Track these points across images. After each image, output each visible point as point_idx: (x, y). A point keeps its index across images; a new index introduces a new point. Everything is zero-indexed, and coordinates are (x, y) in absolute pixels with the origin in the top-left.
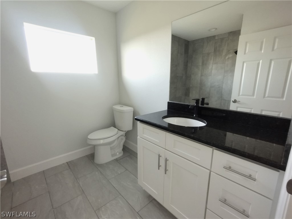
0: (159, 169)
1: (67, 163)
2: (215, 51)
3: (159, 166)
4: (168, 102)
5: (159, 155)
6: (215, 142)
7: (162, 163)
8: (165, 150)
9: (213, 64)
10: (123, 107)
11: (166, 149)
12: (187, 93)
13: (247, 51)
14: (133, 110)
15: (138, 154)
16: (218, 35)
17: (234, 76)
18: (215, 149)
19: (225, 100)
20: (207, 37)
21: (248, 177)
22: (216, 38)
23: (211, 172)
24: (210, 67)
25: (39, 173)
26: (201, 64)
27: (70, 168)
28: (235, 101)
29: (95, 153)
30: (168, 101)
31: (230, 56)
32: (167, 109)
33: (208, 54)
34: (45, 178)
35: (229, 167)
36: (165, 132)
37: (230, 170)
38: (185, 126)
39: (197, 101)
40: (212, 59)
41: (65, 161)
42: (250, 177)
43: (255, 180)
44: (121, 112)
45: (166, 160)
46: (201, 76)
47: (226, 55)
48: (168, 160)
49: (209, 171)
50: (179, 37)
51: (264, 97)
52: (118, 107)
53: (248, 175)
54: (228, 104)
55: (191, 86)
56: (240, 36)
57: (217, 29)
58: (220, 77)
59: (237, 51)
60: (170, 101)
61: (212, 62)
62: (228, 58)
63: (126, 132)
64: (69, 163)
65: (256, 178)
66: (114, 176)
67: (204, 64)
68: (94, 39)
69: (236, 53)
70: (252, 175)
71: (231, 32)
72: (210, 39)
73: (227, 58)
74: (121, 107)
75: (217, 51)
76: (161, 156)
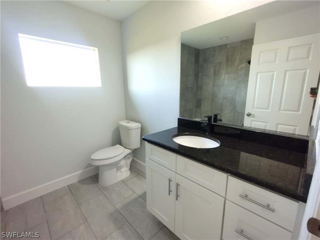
0: (169, 195)
1: (68, 186)
2: (227, 60)
3: (170, 191)
4: (178, 119)
5: (169, 179)
6: (229, 168)
7: (173, 188)
8: (175, 173)
9: (225, 74)
10: (129, 122)
11: (177, 173)
12: (198, 104)
13: (261, 61)
14: (141, 126)
15: (146, 174)
16: (230, 43)
17: (247, 87)
18: (230, 175)
19: (239, 112)
20: (219, 46)
21: (266, 207)
22: (228, 47)
23: (226, 200)
24: (222, 78)
25: (37, 199)
26: (213, 74)
27: (71, 192)
28: (249, 115)
29: (99, 174)
30: (178, 117)
31: (243, 65)
32: (177, 126)
33: (220, 63)
34: (43, 205)
35: (245, 196)
36: (176, 155)
37: (247, 199)
38: (197, 148)
39: (210, 118)
40: (225, 69)
41: (65, 184)
42: (268, 207)
43: (273, 211)
44: (128, 129)
45: (178, 185)
46: (213, 86)
47: (239, 65)
48: (179, 185)
49: (223, 199)
50: (189, 46)
51: (280, 110)
52: (124, 123)
53: (266, 206)
54: (242, 116)
55: (202, 97)
56: (253, 46)
57: (228, 37)
58: (233, 88)
59: (250, 61)
60: (180, 118)
61: (224, 71)
62: (242, 68)
63: (133, 150)
64: (70, 186)
65: (275, 208)
66: (120, 200)
67: (216, 74)
68: (97, 49)
69: (249, 62)
70: (270, 204)
71: (243, 41)
72: (222, 48)
73: (240, 68)
74: (128, 122)
75: (229, 61)
76: (171, 180)
